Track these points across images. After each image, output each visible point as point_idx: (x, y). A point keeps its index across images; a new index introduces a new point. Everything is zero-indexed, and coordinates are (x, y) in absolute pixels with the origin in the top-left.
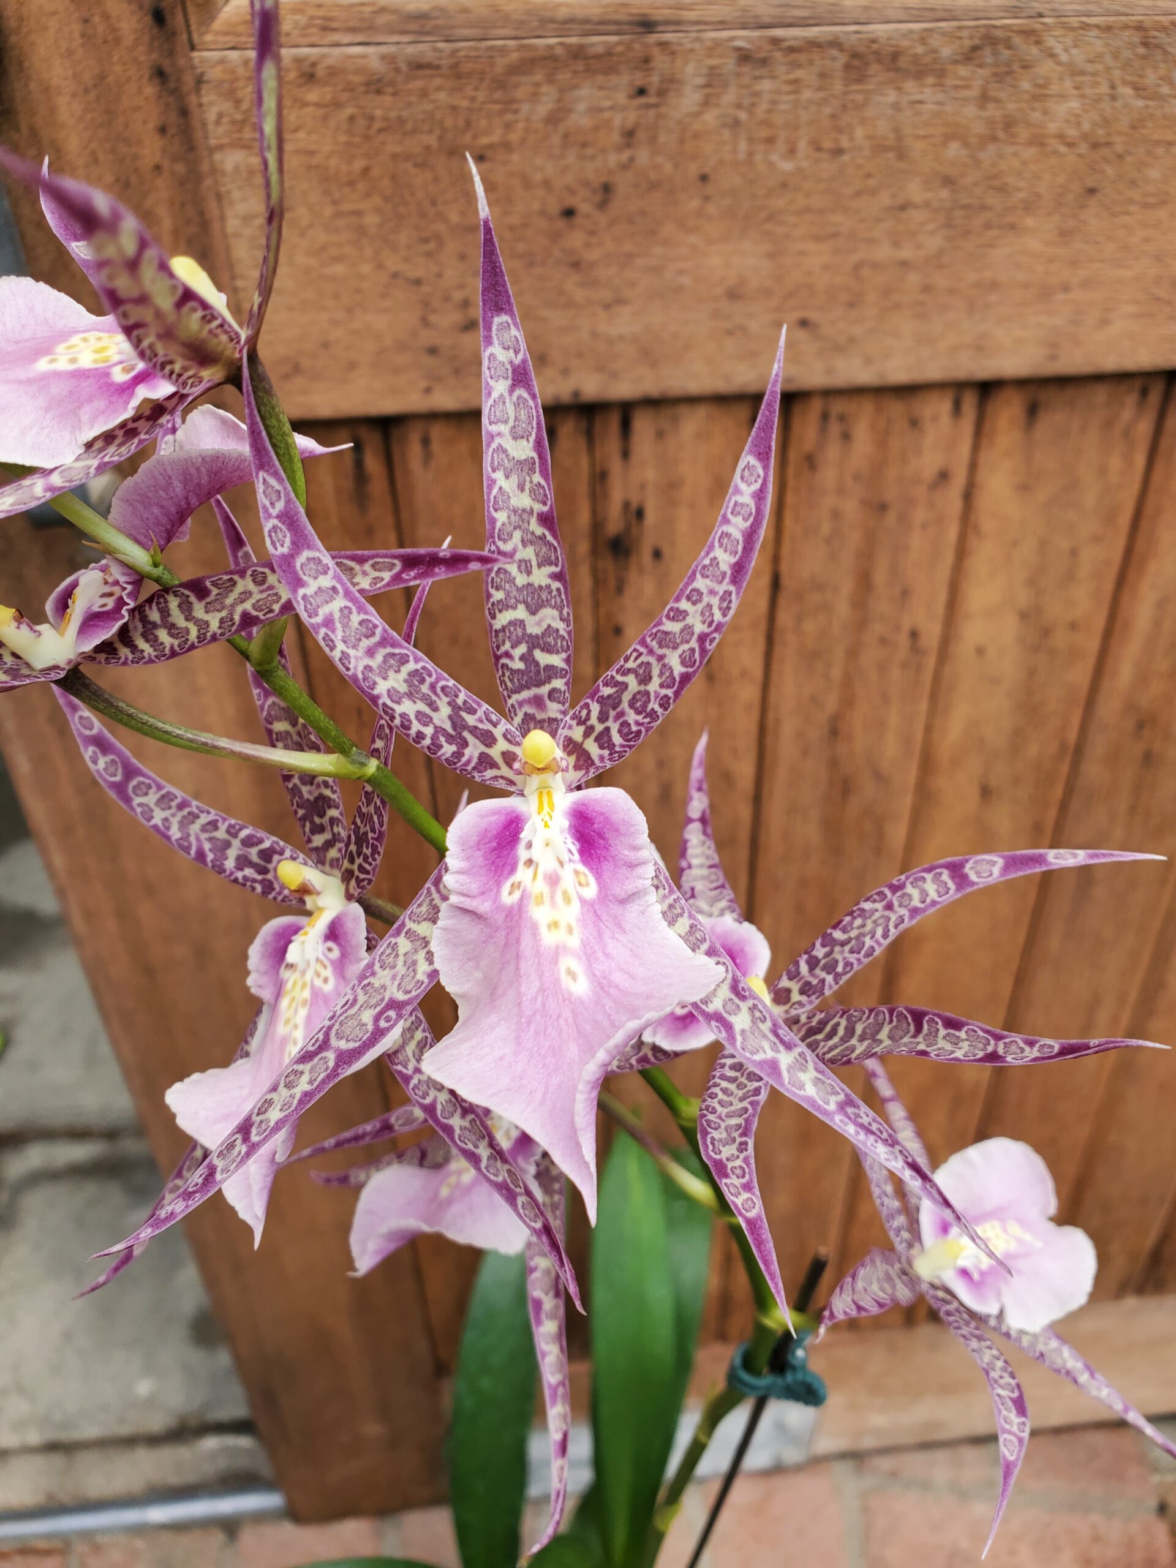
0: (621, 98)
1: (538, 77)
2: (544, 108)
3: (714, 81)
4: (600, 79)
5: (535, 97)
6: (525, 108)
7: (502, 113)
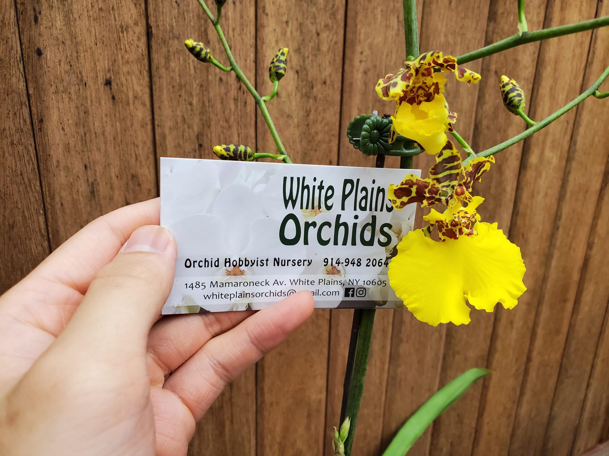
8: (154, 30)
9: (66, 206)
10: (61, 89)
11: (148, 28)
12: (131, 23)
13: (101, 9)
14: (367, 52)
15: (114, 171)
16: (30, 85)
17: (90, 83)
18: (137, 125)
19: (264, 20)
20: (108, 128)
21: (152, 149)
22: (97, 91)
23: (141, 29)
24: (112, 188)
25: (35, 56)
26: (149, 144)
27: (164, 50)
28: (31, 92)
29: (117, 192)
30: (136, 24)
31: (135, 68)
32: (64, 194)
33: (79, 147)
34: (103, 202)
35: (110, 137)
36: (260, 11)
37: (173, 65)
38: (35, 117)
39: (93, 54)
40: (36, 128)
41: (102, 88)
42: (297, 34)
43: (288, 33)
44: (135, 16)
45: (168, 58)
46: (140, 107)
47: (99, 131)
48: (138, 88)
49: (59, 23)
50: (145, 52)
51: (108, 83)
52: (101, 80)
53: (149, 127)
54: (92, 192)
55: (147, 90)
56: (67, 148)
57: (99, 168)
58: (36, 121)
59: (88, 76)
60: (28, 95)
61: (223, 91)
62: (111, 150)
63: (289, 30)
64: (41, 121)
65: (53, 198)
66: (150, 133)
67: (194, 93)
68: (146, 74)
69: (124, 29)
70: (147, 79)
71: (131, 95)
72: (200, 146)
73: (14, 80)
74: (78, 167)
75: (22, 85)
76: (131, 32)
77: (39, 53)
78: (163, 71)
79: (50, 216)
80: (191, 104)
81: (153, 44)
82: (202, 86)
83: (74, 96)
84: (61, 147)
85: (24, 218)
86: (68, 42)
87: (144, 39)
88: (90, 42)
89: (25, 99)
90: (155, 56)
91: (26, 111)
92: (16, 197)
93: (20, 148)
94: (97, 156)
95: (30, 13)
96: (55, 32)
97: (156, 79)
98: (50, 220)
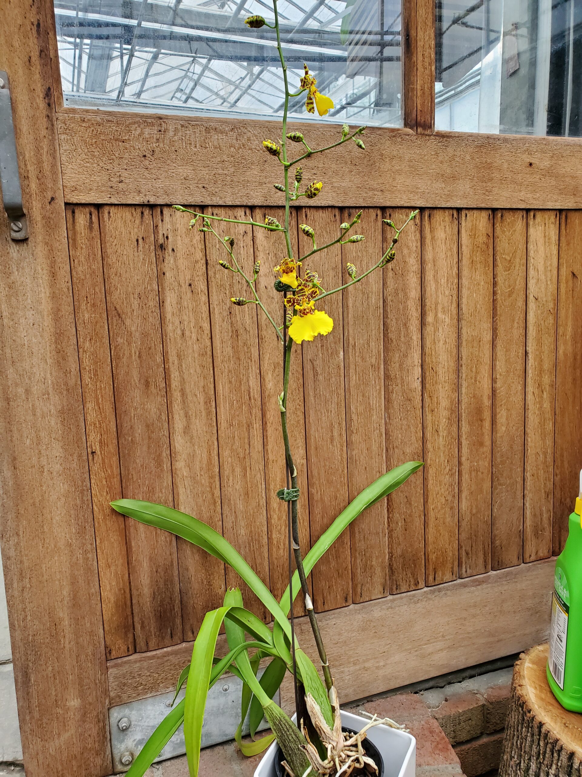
0: (156, 132)
1: (136, 126)
2: (138, 132)
3: (176, 130)
4: (150, 127)
5: (135, 130)
6: (133, 132)
7: (128, 132)
8: (209, 262)
9: (172, 340)
10: (171, 288)
11: (206, 260)
12: (199, 259)
13: (188, 255)
14: (311, 264)
15: (192, 325)
16: (160, 287)
17: (183, 285)
18: (202, 304)
19: (257, 253)
20: (190, 305)
21: (208, 315)
22: (186, 288)
23: (204, 261)
24: (191, 332)
25: (162, 275)
26: (207, 312)
27: (214, 270)
28: (160, 290)
29: (193, 334)
30: (202, 259)
31: (201, 278)
32: (171, 334)
33: (178, 313)
34: (187, 339)
35: (190, 309)
36: (256, 249)
37: (217, 276)
38: (161, 301)
39: (184, 273)
40: (161, 305)
41: (187, 287)
42: (274, 259)
43: (270, 259)
44: (201, 256)
45: (215, 273)
46: (203, 295)
47: (186, 306)
48: (202, 287)
49: (172, 262)
50: (205, 271)
51: (190, 285)
52: (187, 284)
53: (207, 305)
54: (183, 334)
55: (206, 288)
56: (173, 314)
57: (186, 323)
58: (161, 302)
59: (182, 282)
60: (159, 291)
61: (240, 287)
62: (191, 315)
63: (270, 257)
64: (163, 302)
65: (166, 336)
66: (208, 307)
67: (227, 288)
68: (206, 280)
69: (197, 262)
70: (206, 283)
71: (199, 290)
72: (230, 313)
73: (154, 285)
74: (177, 323)
75: (157, 287)
76: (199, 263)
77: (164, 274)
78: (213, 279)
79: (165, 345)
80: (226, 294)
81: (209, 267)
82: (230, 285)
83: (176, 291)
84: (170, 313)
85: (155, 345)
86: (175, 269)
87: (205, 266)
88: (183, 268)
89: (157, 293)
90: (209, 272)
91: (157, 298)
92: (152, 335)
93: (155, 313)
94: (185, 317)
95: (162, 258)
96: (170, 265)
97: (210, 283)
98: (165, 347)
